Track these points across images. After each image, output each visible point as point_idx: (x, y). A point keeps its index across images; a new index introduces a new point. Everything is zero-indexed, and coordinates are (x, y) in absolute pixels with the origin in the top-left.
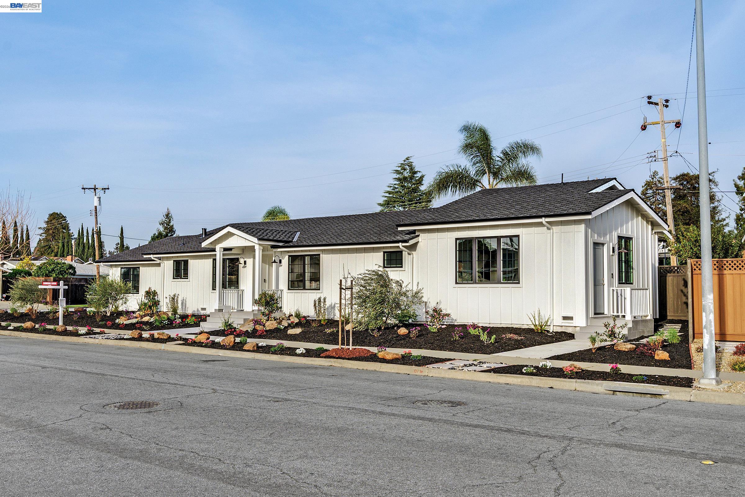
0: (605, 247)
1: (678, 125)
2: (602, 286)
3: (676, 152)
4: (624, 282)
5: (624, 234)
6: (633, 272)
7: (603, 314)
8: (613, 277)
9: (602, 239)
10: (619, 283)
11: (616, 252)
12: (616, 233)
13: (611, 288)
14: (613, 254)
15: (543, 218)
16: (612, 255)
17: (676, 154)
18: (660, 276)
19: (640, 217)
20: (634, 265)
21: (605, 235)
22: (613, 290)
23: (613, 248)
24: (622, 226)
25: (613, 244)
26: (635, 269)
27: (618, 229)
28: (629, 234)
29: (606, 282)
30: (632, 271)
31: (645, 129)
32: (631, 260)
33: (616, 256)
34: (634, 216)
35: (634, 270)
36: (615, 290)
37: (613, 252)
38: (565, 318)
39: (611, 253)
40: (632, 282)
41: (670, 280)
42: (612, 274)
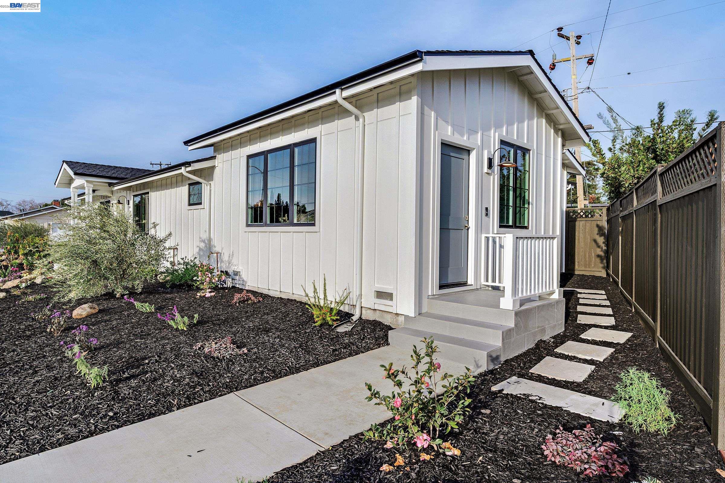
0: (473, 156)
1: (590, 62)
2: (464, 231)
3: (589, 88)
4: (511, 223)
5: (514, 139)
6: (528, 208)
7: (465, 284)
8: (487, 215)
9: (465, 138)
10: (501, 226)
11: (496, 169)
12: (497, 134)
13: (484, 236)
14: (490, 171)
15: (338, 91)
16: (487, 173)
17: (588, 90)
18: (569, 221)
19: (544, 120)
20: (532, 196)
21: (472, 132)
22: (488, 238)
23: (490, 161)
24: (510, 124)
25: (489, 152)
26: (532, 204)
27: (502, 127)
28: (524, 142)
29: (472, 224)
30: (526, 206)
31: (554, 68)
32: (527, 188)
33: (496, 176)
34: (534, 114)
35: (530, 206)
36: (491, 239)
37: (490, 166)
38: (380, 295)
39: (486, 169)
40: (526, 225)
41: (581, 226)
42: (487, 209)
